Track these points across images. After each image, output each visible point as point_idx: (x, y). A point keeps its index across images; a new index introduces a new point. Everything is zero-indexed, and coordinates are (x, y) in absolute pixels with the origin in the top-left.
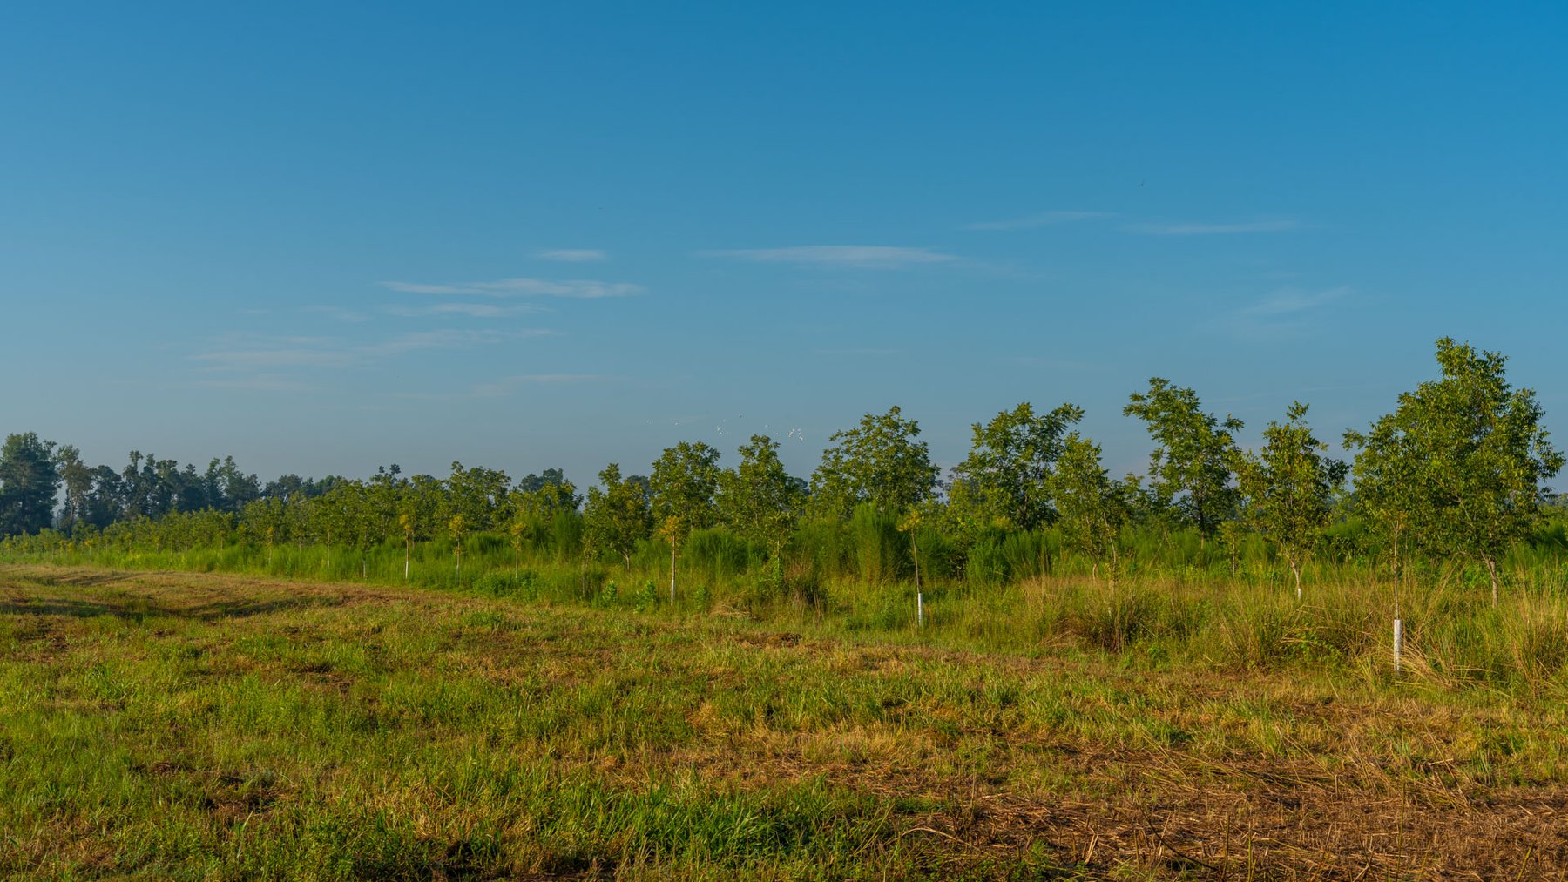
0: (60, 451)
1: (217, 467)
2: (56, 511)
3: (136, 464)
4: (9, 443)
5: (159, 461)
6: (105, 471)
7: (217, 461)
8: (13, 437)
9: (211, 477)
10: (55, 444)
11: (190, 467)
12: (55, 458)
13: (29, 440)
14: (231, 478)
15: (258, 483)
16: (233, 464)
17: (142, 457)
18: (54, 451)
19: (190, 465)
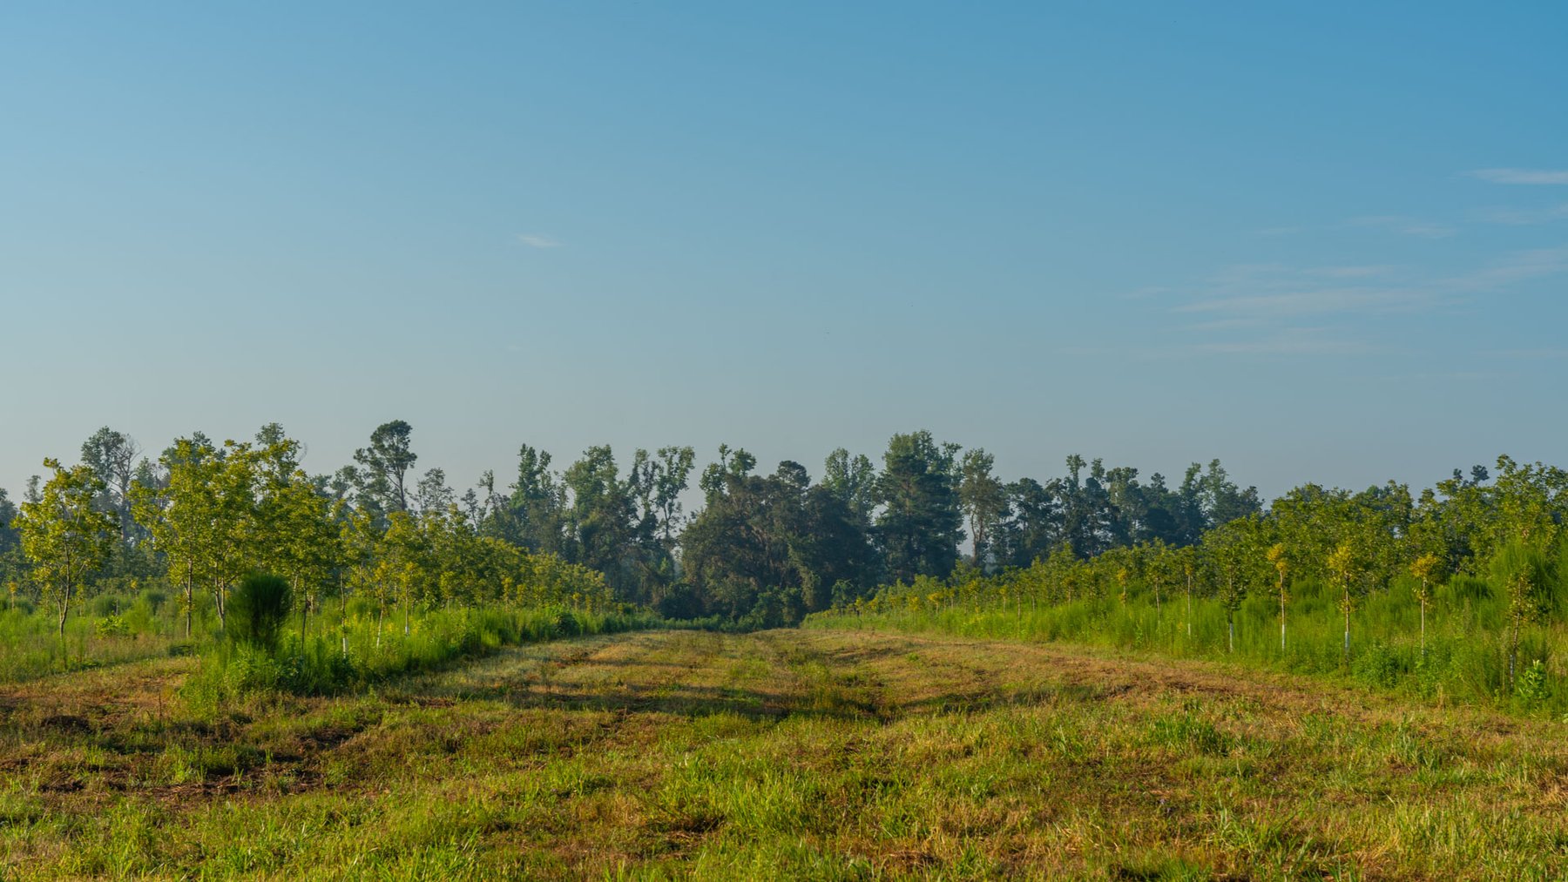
0: (967, 457)
1: (1198, 477)
2: (966, 549)
3: (1076, 475)
4: (893, 448)
5: (1112, 470)
6: (1029, 486)
7: (1197, 468)
8: (898, 439)
9: (1189, 492)
10: (958, 447)
11: (1157, 477)
12: (959, 470)
13: (920, 442)
14: (1219, 494)
15: (1260, 500)
16: (1222, 471)
17: (1085, 465)
18: (958, 458)
19: (1157, 475)
